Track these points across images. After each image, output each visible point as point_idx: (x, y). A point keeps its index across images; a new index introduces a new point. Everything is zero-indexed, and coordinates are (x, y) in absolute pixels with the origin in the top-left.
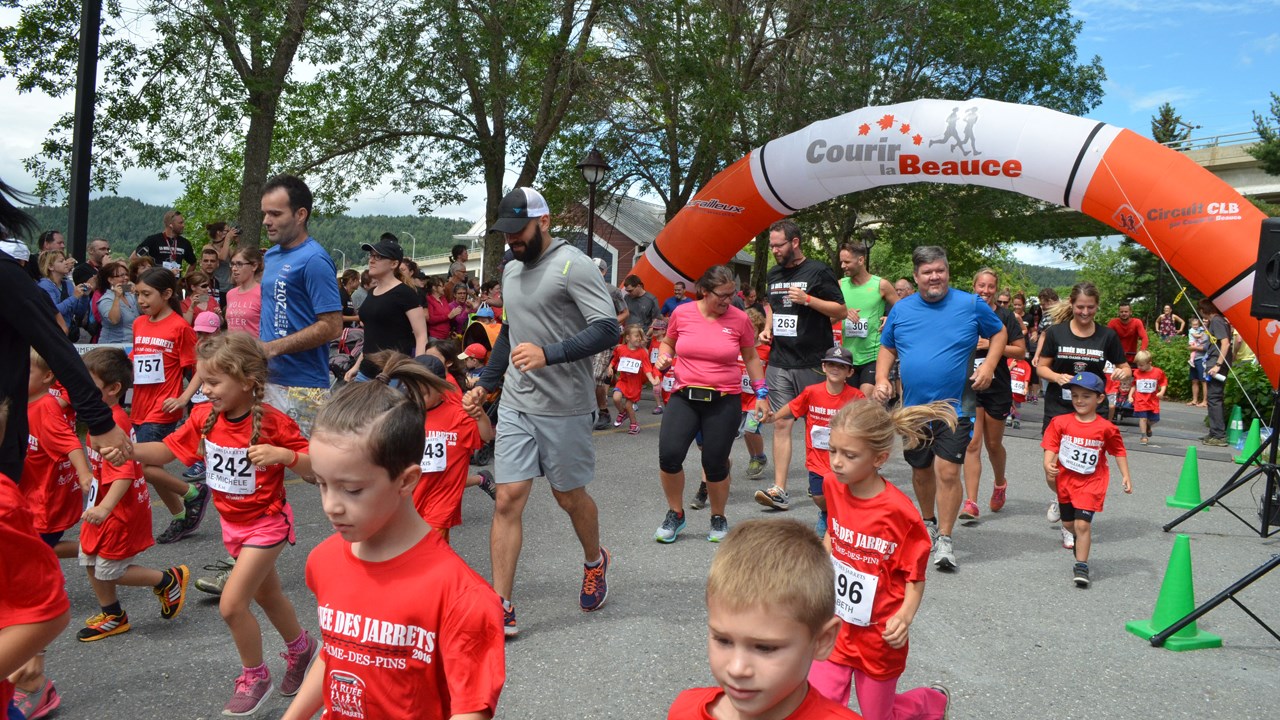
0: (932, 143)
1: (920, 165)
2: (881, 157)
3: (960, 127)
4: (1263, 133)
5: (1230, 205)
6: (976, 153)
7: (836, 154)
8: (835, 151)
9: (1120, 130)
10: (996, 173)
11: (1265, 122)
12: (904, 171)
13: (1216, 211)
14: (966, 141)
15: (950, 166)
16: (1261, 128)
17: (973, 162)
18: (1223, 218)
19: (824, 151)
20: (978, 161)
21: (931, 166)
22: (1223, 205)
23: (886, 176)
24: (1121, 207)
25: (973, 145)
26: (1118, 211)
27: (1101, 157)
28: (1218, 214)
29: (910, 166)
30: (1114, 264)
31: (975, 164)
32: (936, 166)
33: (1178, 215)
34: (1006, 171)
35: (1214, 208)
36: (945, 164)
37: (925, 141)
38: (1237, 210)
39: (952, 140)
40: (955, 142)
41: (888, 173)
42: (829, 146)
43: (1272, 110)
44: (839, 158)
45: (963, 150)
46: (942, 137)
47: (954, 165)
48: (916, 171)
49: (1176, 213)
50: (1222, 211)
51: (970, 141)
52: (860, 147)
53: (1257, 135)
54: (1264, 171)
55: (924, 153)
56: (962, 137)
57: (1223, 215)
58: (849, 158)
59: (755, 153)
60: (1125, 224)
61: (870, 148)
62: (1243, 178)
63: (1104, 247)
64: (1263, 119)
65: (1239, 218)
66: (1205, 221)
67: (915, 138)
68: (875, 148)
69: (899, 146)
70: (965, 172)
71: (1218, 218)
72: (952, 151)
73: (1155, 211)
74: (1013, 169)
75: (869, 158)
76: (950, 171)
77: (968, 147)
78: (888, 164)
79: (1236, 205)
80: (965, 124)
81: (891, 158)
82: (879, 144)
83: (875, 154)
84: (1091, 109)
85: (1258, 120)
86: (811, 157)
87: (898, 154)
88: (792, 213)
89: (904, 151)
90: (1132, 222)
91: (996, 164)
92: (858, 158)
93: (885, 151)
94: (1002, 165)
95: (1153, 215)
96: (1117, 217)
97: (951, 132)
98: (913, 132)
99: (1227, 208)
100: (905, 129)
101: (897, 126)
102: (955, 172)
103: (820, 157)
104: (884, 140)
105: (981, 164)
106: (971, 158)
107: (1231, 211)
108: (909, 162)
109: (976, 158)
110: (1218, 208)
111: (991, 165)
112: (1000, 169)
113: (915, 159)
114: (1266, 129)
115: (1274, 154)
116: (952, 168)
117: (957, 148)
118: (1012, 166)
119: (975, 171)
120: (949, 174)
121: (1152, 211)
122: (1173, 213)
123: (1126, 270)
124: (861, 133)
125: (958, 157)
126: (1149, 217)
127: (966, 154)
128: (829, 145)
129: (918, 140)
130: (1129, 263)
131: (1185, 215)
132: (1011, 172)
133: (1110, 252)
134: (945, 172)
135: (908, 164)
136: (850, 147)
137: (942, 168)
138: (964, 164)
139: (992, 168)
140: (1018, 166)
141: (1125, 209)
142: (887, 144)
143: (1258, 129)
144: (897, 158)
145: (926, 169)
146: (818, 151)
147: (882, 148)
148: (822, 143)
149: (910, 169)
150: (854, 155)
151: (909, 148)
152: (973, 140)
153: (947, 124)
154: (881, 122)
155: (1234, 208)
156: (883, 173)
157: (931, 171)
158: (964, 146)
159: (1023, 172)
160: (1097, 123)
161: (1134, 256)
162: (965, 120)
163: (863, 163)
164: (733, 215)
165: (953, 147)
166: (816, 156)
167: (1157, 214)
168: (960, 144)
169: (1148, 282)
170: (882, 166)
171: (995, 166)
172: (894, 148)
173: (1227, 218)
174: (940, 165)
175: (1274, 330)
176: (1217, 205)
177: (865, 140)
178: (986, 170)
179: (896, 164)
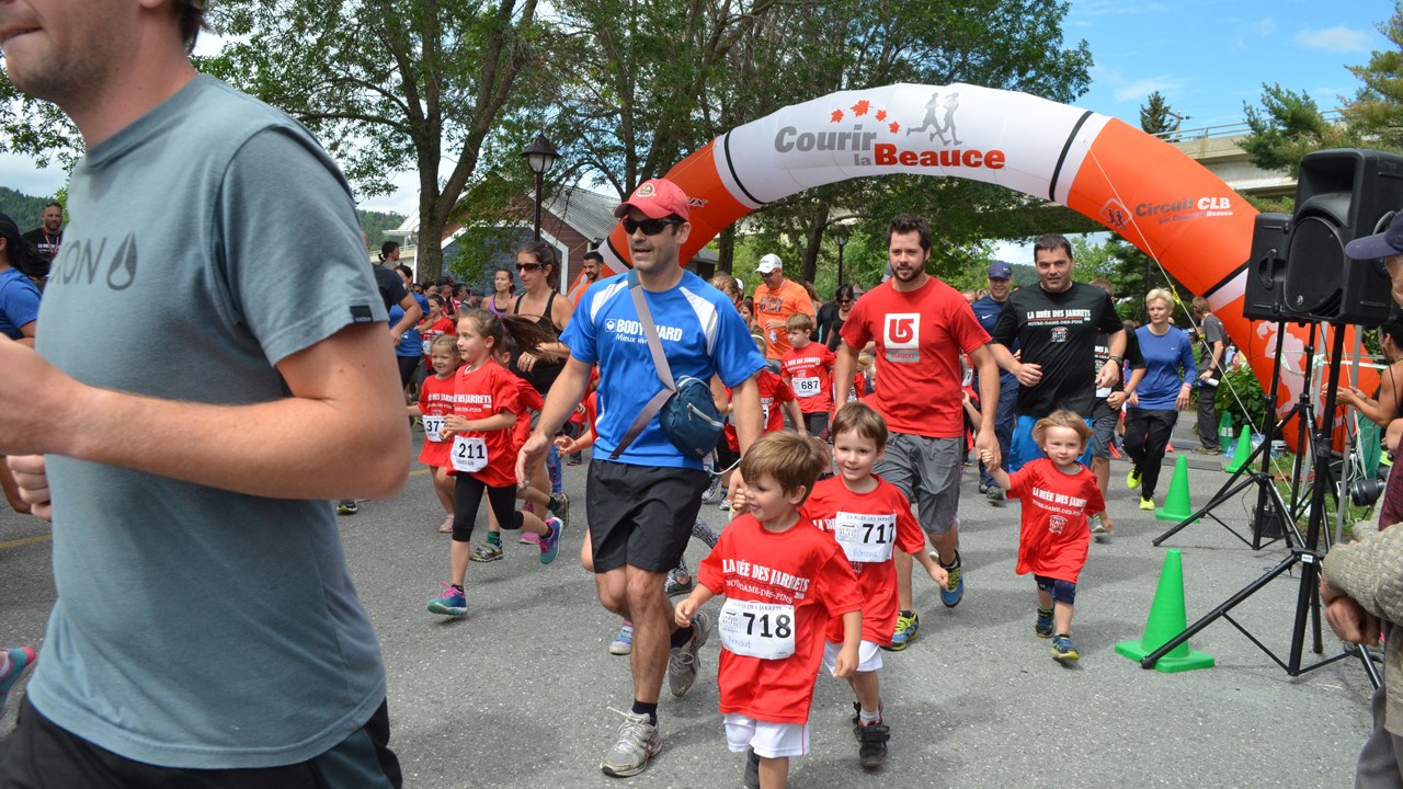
0: (909, 131)
1: (897, 155)
2: (855, 147)
3: (940, 115)
4: (1253, 124)
5: (1222, 200)
6: (957, 143)
7: (807, 142)
8: (806, 139)
9: (1108, 119)
10: (977, 164)
11: (1255, 113)
12: (879, 161)
13: (1207, 207)
14: (945, 130)
15: (928, 156)
16: (1252, 120)
17: (953, 152)
18: (1214, 214)
19: (794, 139)
20: (958, 152)
21: (909, 156)
22: (1214, 200)
23: (861, 167)
24: (1108, 202)
25: (953, 134)
26: (1106, 205)
27: (1089, 148)
28: (1209, 209)
29: (886, 156)
30: (1100, 262)
31: (956, 154)
32: (914, 156)
33: (1168, 210)
34: (989, 164)
35: (1205, 203)
36: (924, 154)
37: (903, 129)
38: (1228, 206)
39: (931, 129)
40: (934, 130)
41: (863, 164)
42: (799, 134)
43: (1263, 100)
44: (810, 147)
45: (943, 139)
46: (921, 125)
47: (933, 155)
48: (893, 161)
49: (1166, 208)
50: (1213, 206)
51: (950, 129)
52: (832, 135)
53: (1247, 127)
54: (1255, 165)
55: (901, 142)
56: (942, 125)
57: (1214, 210)
58: (821, 147)
59: (719, 141)
60: (1113, 220)
61: (844, 136)
62: (1233, 172)
63: (1090, 244)
64: (1254, 110)
65: (1231, 213)
66: (1196, 216)
67: (891, 126)
68: (848, 136)
69: (875, 134)
70: (945, 163)
71: (1209, 214)
72: (931, 140)
73: (1144, 206)
74: (995, 160)
75: (842, 146)
76: (929, 162)
77: (948, 135)
78: (862, 154)
79: (1227, 200)
80: (946, 111)
81: (866, 148)
82: (853, 131)
83: (849, 142)
84: (1077, 98)
85: (1248, 111)
86: (781, 147)
87: (873, 143)
88: (759, 206)
89: (881, 140)
90: (1120, 218)
91: (978, 154)
92: (831, 147)
93: (860, 139)
94: (983, 156)
95: (1142, 210)
96: (1104, 213)
97: (930, 119)
98: (890, 119)
99: (1218, 203)
100: (881, 116)
101: (872, 112)
102: (934, 163)
103: (790, 146)
104: (858, 127)
105: (962, 154)
106: (951, 148)
107: (1222, 207)
108: (886, 151)
109: (957, 148)
110: (1209, 203)
111: (973, 156)
112: (982, 160)
113: (892, 149)
114: (1257, 120)
115: (1265, 147)
116: (931, 159)
117: (937, 136)
118: (995, 156)
119: (956, 163)
120: (927, 165)
121: (1139, 206)
122: (1162, 208)
123: (1112, 269)
124: (834, 119)
125: (937, 147)
126: (1138, 213)
127: (946, 143)
128: (800, 132)
129: (894, 128)
130: (1117, 261)
131: (1175, 210)
132: (994, 163)
133: (1096, 249)
134: (924, 163)
135: (885, 154)
136: (822, 135)
137: (920, 158)
138: (944, 154)
139: (973, 159)
140: (1001, 157)
141: (1113, 204)
142: (862, 131)
143: (1249, 120)
144: (873, 147)
145: (903, 160)
146: (787, 139)
147: (856, 137)
148: (792, 131)
149: (886, 160)
150: (826, 144)
151: (885, 137)
152: (954, 129)
153: (926, 111)
154: (855, 108)
155: (1225, 203)
156: (857, 164)
157: (909, 162)
158: (944, 135)
159: (1006, 163)
160: (1084, 111)
161: (1121, 254)
162: (945, 107)
163: (837, 152)
164: (695, 208)
165: (932, 136)
166: (785, 144)
167: (1146, 210)
168: (940, 132)
169: (1135, 282)
170: (856, 156)
171: (976, 157)
172: (869, 137)
173: (1219, 214)
174: (918, 155)
175: (1266, 333)
176: (1208, 200)
177: (838, 127)
178: (967, 162)
179: (871, 154)
